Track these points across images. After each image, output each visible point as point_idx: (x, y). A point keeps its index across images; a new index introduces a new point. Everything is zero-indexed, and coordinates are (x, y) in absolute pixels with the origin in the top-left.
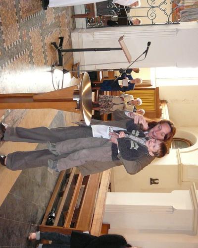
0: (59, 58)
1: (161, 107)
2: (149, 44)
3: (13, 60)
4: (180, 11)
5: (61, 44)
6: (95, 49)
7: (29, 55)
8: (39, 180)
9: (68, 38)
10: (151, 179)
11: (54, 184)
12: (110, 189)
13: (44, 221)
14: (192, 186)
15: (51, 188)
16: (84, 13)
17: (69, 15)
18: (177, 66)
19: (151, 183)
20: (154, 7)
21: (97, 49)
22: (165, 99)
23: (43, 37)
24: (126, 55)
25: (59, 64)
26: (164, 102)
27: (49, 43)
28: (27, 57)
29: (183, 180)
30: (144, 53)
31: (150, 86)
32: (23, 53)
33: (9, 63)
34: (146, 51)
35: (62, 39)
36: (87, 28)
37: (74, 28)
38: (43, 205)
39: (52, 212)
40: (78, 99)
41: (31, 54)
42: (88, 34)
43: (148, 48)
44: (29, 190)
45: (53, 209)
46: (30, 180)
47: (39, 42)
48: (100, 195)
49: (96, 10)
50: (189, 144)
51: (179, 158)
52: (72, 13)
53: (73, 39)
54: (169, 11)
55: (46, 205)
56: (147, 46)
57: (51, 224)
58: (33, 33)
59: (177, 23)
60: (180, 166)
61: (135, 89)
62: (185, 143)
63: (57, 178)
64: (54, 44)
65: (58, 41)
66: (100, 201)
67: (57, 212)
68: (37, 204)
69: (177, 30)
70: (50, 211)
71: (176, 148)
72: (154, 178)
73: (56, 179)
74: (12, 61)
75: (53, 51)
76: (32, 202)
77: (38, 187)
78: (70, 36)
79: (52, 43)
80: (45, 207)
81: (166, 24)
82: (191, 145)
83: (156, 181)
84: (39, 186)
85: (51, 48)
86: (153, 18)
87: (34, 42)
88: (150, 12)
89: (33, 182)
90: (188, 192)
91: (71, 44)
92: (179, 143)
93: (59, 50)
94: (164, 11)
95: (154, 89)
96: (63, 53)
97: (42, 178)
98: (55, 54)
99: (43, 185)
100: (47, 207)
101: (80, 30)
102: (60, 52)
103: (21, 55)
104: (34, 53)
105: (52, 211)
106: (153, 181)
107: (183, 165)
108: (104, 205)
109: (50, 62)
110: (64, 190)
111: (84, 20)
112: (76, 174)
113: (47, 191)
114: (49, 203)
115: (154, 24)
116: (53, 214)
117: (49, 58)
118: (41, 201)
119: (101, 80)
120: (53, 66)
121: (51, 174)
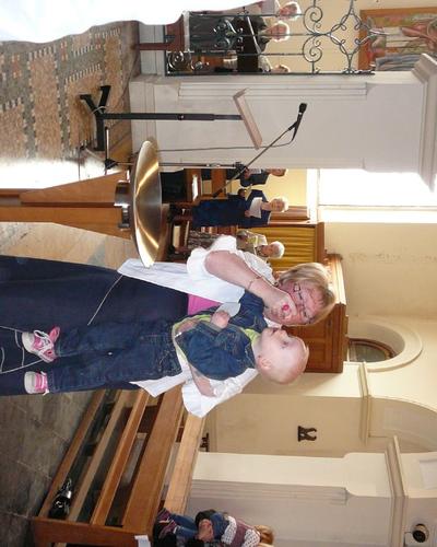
0: (98, 132)
2: (303, 108)
4: (378, 59)
5: (104, 101)
6: (180, 115)
7: (24, 114)
8: (38, 412)
9: (121, 92)
10: (300, 429)
11: (75, 424)
12: (205, 444)
13: (46, 509)
14: (391, 446)
15: (67, 434)
16: (162, 41)
17: (125, 43)
18: (364, 168)
19: (300, 439)
20: (319, 35)
21: (185, 115)
22: (337, 252)
23: (60, 78)
24: (251, 135)
25: (96, 145)
26: (334, 257)
27: (75, 95)
28: (19, 116)
29: (372, 434)
30: (290, 129)
31: (306, 219)
32: (11, 106)
34: (296, 125)
35: (106, 90)
36: (167, 75)
37: (137, 73)
38: (45, 470)
39: (64, 488)
41: (29, 113)
42: (167, 86)
43: (300, 117)
45: (67, 481)
46: (14, 408)
47: (52, 87)
48: (181, 456)
49: (187, 36)
50: (388, 354)
51: (363, 383)
52: (134, 39)
53: (133, 97)
54: (351, 46)
55: (54, 471)
56: (297, 112)
57: (61, 515)
58: (37, 65)
59: (370, 74)
60: (366, 401)
61: (271, 226)
62: (377, 349)
63: (81, 410)
64: (87, 98)
65: (97, 94)
67: (79, 489)
68: (29, 468)
69: (368, 87)
70: (61, 486)
71: (359, 360)
72: (305, 426)
73: (79, 414)
75: (84, 115)
76: (19, 461)
77: (33, 427)
78: (126, 90)
79: (82, 97)
80: (50, 475)
81: (344, 73)
82: (391, 356)
83: (311, 434)
84: (37, 425)
85: (80, 106)
86: (315, 58)
87: (39, 85)
88: (309, 46)
89: (22, 413)
90: (380, 457)
91: (127, 105)
92: (364, 349)
93: (97, 114)
94: (340, 44)
95: (313, 226)
96: (107, 123)
97: (46, 408)
98: (89, 123)
99: (47, 423)
100: (54, 476)
101: (151, 78)
102: (100, 117)
103: (5, 110)
104: (38, 110)
105: (65, 485)
106: (304, 434)
107: (372, 399)
108: (190, 478)
109: (75, 136)
110: (97, 440)
111: (160, 55)
112: (128, 406)
113: (55, 440)
114: (59, 468)
115: (317, 73)
116: (67, 492)
117: (73, 129)
118: (41, 461)
119: (195, 197)
120: (82, 148)
121: (69, 401)
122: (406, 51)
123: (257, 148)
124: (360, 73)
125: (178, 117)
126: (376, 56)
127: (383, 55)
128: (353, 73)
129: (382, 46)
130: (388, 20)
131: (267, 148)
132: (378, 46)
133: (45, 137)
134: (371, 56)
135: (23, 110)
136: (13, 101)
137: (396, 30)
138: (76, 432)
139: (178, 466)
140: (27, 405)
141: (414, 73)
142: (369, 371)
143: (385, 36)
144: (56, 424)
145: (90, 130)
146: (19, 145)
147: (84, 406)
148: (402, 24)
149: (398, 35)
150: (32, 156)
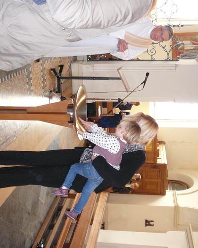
0: (58, 85)
1: (158, 148)
2: (147, 74)
3: (11, 77)
4: (180, 55)
5: (61, 72)
7: (27, 76)
8: (29, 208)
9: (68, 68)
10: (146, 221)
11: (45, 215)
12: (103, 227)
14: (188, 228)
15: (42, 218)
18: (174, 101)
19: (146, 225)
20: (154, 44)
21: (96, 77)
22: (163, 141)
23: (42, 61)
24: (125, 87)
25: (57, 90)
26: (162, 143)
27: (49, 68)
28: (25, 77)
29: (179, 224)
30: (142, 84)
33: (6, 79)
34: (145, 82)
35: (62, 67)
36: (88, 61)
37: (75, 60)
38: (32, 235)
39: (40, 243)
40: (71, 114)
41: (29, 75)
42: (88, 66)
43: (146, 79)
44: (18, 217)
45: (41, 239)
47: (39, 65)
48: (92, 231)
50: (186, 187)
51: (175, 200)
53: (73, 70)
54: (168, 48)
55: (35, 235)
56: (145, 76)
59: (176, 60)
60: (176, 208)
62: (181, 185)
63: (48, 208)
64: (54, 70)
65: (58, 68)
66: (92, 238)
67: (46, 244)
68: (25, 233)
69: (176, 66)
70: (39, 242)
71: (173, 189)
72: (149, 219)
73: (47, 210)
74: (9, 78)
75: (52, 77)
76: (20, 230)
77: (27, 215)
78: (70, 67)
79: (51, 69)
80: (34, 237)
82: (188, 188)
83: (151, 223)
84: (29, 214)
85: (50, 74)
86: (153, 54)
88: (150, 48)
89: (22, 208)
90: (183, 233)
91: (70, 73)
92: (176, 185)
93: (58, 77)
94: (164, 47)
96: (62, 81)
97: (33, 206)
98: (54, 81)
99: (33, 213)
100: (35, 238)
101: (81, 62)
102: (59, 78)
103: (19, 74)
104: (33, 74)
105: (41, 241)
106: (148, 223)
107: (179, 207)
108: (96, 242)
109: (48, 87)
110: (55, 222)
112: (68, 208)
113: (37, 221)
114: (38, 234)
115: (154, 60)
116: (41, 245)
117: (47, 83)
118: (30, 230)
119: (99, 115)
120: (51, 91)
121: (43, 204)
122: (193, 51)
123: (127, 92)
124: (173, 60)
125: (93, 78)
126: (180, 53)
127: (183, 53)
128: (170, 60)
129: (183, 49)
130: (185, 37)
131: (132, 92)
132: (181, 49)
133: (36, 86)
134: (178, 53)
135: (27, 74)
136: (23, 71)
137: (189, 42)
138: (46, 218)
139: (91, 235)
140: (25, 204)
141: (196, 60)
142: (178, 195)
143: (184, 44)
144: (37, 214)
145: (55, 84)
146: (25, 89)
147: (49, 206)
148: (191, 39)
149: (189, 44)
150: (30, 94)
